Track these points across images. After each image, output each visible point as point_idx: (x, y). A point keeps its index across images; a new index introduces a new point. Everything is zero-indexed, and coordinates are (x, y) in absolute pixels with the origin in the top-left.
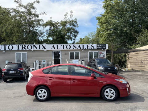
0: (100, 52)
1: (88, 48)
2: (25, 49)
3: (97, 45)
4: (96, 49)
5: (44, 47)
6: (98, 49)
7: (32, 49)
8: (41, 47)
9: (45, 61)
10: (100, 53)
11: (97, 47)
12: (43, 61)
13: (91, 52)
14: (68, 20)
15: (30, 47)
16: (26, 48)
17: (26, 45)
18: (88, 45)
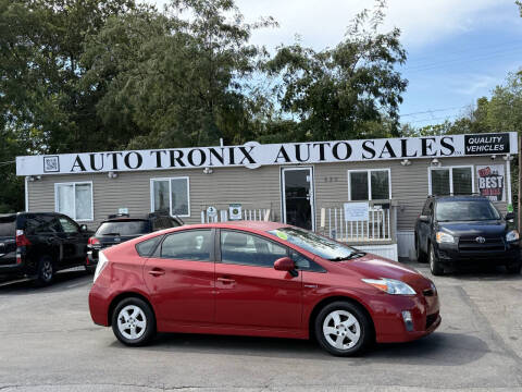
0: (479, 168)
1: (424, 153)
2: (182, 164)
3: (467, 138)
4: (463, 154)
5: (247, 155)
6: (471, 155)
7: (206, 164)
8: (239, 156)
9: (239, 209)
10: (481, 172)
11: (467, 144)
12: (231, 209)
13: (439, 167)
14: (361, 38)
15: (197, 157)
16: (185, 160)
17: (186, 151)
18: (424, 141)
